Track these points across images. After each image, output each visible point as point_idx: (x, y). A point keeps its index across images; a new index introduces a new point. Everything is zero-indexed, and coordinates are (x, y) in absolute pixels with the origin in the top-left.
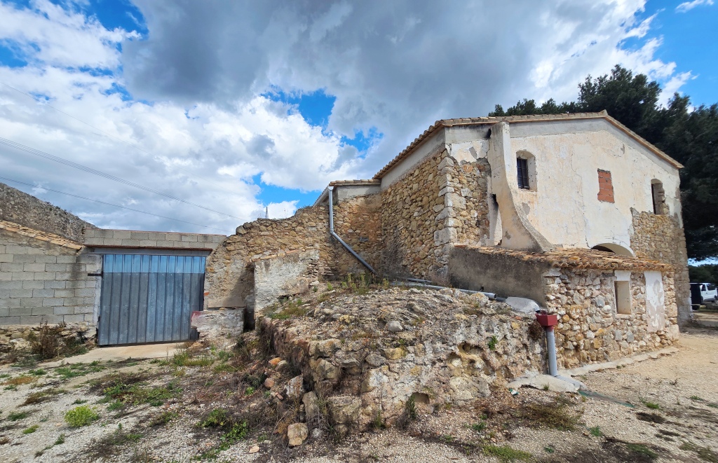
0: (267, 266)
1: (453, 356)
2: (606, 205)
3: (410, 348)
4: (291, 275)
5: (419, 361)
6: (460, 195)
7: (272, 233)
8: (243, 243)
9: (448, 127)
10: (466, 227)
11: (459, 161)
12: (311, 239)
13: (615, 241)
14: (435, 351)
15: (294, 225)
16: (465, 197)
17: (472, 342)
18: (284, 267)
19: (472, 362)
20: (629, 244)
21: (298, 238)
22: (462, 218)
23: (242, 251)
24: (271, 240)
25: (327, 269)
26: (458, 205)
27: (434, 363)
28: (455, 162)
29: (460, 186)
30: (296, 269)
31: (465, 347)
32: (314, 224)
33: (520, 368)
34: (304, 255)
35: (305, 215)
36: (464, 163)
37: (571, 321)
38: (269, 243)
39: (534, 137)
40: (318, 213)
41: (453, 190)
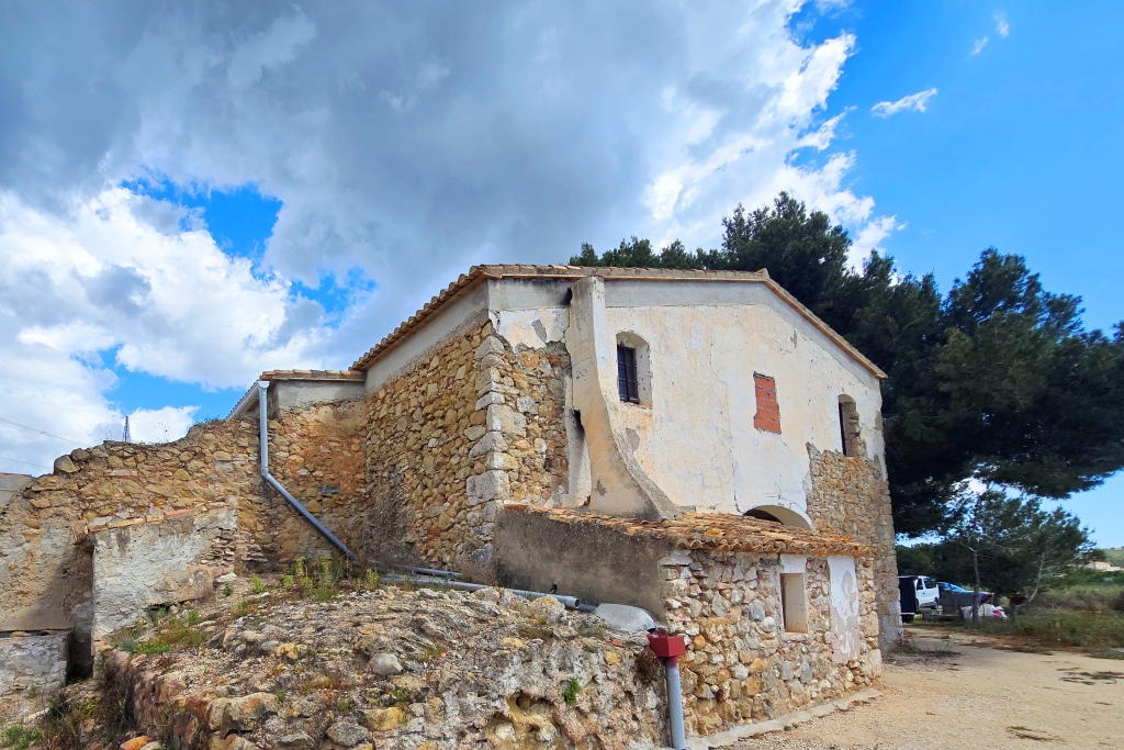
0: (123, 541)
1: (498, 719)
2: (767, 436)
3: (417, 708)
4: (175, 561)
5: (434, 731)
6: (516, 409)
7: (135, 473)
8: (69, 492)
9: (495, 279)
10: (526, 470)
11: (514, 344)
12: (221, 487)
13: (782, 502)
14: (464, 712)
15: (184, 457)
16: (525, 413)
17: (535, 691)
18: (160, 545)
19: (534, 729)
20: (804, 506)
21: (193, 485)
22: (518, 452)
23: (67, 510)
24: (133, 487)
25: (254, 550)
26: (511, 428)
27: (462, 735)
28: (507, 347)
29: (515, 391)
30: (187, 548)
31: (521, 700)
32: (229, 457)
33: (620, 736)
34: (206, 519)
35: (209, 436)
36: (523, 348)
37: (709, 647)
38: (128, 494)
39: (647, 308)
40: (237, 433)
41: (503, 400)
